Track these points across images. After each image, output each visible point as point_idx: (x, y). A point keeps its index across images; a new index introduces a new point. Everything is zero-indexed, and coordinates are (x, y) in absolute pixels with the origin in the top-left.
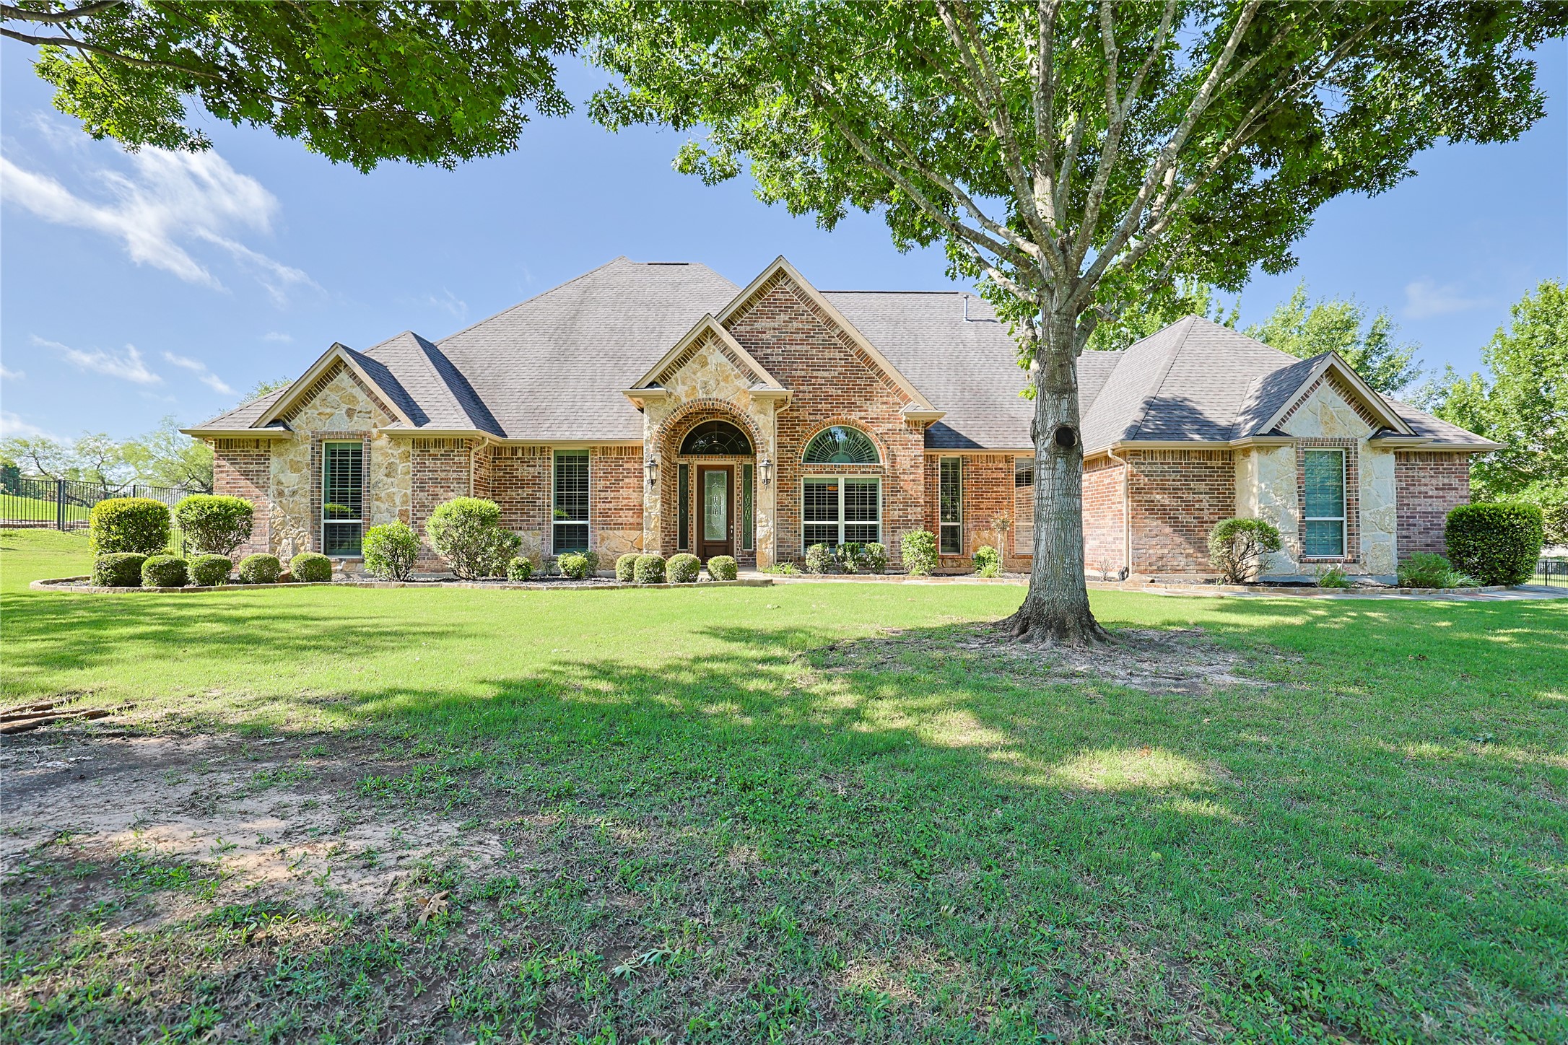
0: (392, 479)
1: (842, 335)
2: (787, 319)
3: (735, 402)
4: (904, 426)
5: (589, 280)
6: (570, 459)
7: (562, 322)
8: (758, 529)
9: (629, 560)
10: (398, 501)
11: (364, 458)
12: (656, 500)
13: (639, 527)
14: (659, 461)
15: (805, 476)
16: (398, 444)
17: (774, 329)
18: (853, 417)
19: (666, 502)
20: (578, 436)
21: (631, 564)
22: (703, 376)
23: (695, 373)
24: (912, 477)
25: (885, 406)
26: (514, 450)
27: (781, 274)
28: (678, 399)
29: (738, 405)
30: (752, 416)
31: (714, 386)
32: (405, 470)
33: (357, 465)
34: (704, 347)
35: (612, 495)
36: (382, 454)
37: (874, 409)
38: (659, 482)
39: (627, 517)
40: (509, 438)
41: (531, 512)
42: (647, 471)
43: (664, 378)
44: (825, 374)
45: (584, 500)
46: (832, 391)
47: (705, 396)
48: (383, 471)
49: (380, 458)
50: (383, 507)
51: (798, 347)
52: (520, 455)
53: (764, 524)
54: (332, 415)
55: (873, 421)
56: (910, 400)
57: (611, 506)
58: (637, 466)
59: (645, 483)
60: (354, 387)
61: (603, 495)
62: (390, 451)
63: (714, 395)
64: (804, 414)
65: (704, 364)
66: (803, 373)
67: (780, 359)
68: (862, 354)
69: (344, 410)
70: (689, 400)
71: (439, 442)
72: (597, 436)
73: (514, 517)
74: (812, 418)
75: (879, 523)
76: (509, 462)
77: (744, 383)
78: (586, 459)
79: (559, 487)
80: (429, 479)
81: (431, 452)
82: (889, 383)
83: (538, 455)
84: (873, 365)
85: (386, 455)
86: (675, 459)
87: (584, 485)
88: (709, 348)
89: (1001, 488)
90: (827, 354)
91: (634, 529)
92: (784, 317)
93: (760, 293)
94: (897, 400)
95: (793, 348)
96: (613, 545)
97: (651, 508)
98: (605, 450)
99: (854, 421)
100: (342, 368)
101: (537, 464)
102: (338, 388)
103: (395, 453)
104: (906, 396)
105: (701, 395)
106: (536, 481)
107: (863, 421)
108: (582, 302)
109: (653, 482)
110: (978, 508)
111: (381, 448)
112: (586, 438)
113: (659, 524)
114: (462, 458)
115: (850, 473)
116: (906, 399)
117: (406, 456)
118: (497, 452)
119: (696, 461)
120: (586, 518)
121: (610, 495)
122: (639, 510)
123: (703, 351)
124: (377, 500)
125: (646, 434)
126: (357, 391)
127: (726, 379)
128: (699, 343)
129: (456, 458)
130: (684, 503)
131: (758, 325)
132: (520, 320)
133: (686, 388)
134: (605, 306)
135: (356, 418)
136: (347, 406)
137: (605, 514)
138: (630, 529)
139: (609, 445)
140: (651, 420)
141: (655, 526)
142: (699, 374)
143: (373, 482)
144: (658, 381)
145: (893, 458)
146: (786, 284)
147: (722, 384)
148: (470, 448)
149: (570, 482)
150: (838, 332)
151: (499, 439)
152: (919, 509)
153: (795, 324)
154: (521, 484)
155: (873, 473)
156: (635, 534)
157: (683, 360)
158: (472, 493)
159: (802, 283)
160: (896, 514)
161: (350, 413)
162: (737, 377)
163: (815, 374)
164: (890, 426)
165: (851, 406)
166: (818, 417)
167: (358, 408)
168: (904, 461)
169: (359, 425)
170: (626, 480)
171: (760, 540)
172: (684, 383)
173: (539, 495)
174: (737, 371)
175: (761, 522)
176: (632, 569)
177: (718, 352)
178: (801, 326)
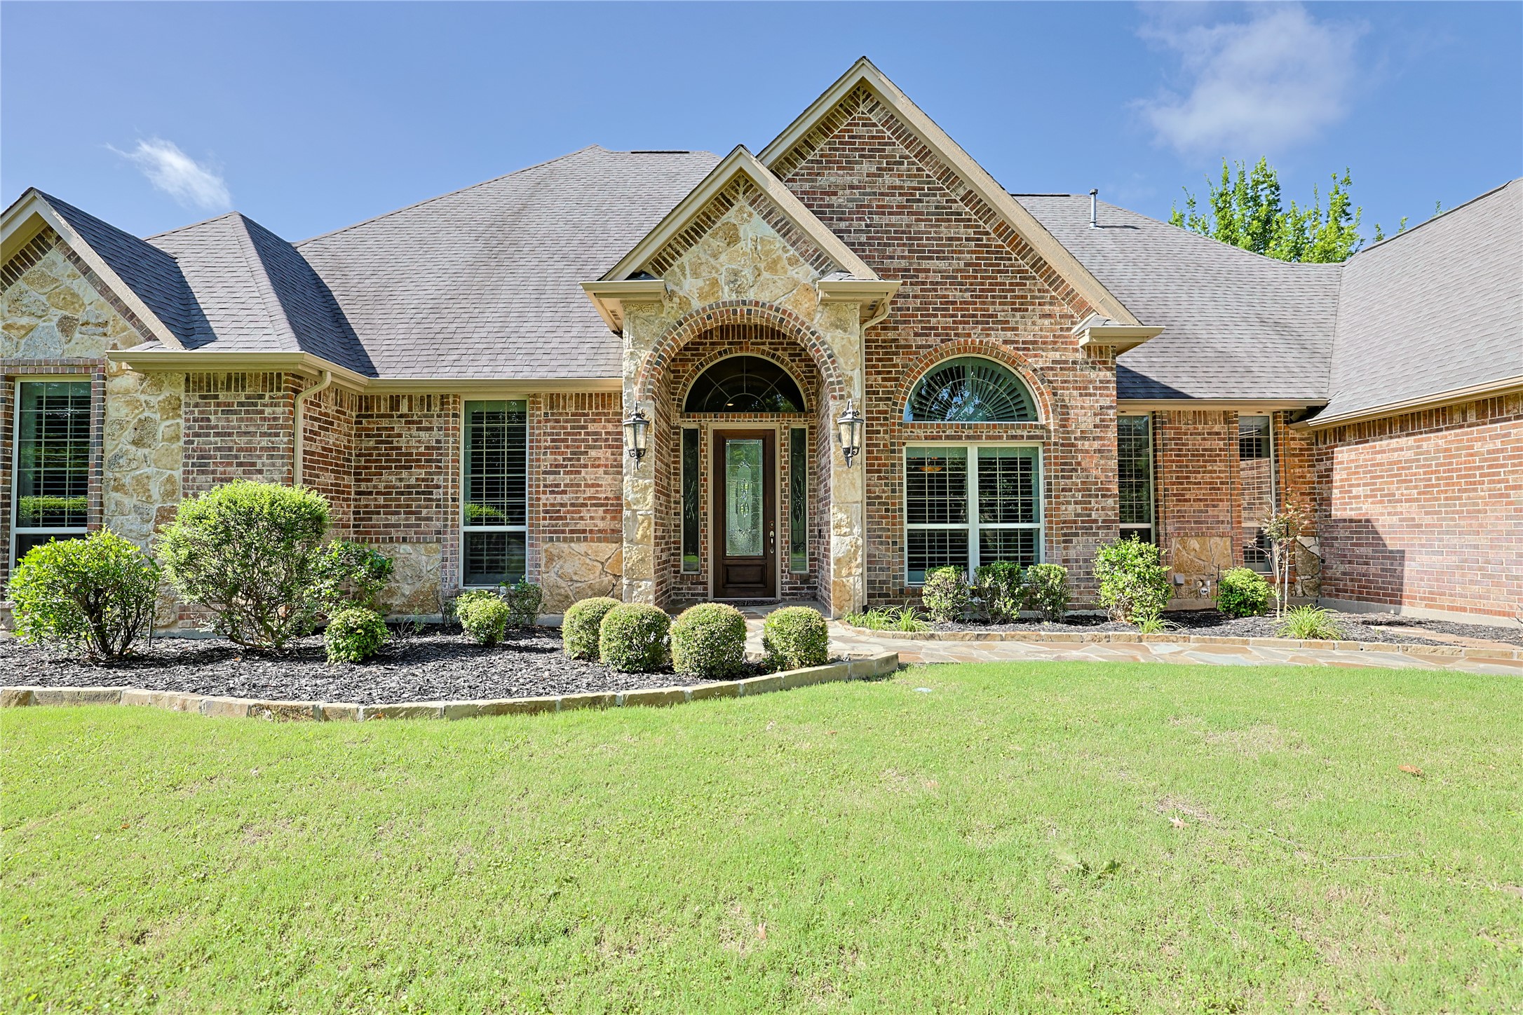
0: (146, 451)
1: (969, 198)
2: (874, 170)
3: (789, 307)
4: (1080, 356)
5: (546, 170)
6: (493, 416)
7: (499, 218)
8: (834, 540)
9: (588, 614)
10: (156, 491)
11: (94, 412)
12: (646, 488)
13: (614, 536)
14: (650, 415)
15: (910, 444)
16: (158, 385)
17: (852, 187)
18: (992, 339)
19: (662, 492)
20: (506, 373)
21: (593, 624)
22: (731, 260)
23: (715, 256)
24: (1096, 445)
25: (1047, 322)
26: (395, 402)
27: (862, 91)
28: (685, 302)
29: (795, 312)
30: (821, 332)
31: (751, 278)
32: (170, 433)
33: (82, 425)
34: (733, 211)
35: (567, 480)
36: (128, 403)
37: (1031, 327)
38: (651, 455)
39: (595, 519)
40: (381, 377)
41: (424, 511)
42: (628, 434)
43: (660, 264)
44: (942, 265)
45: (518, 487)
46: (954, 294)
47: (734, 297)
48: (129, 434)
49: (124, 411)
50: (129, 502)
51: (894, 219)
52: (404, 409)
53: (844, 530)
54: (31, 329)
55: (1027, 346)
56: (1090, 310)
57: (565, 498)
58: (610, 427)
59: (626, 457)
60: (75, 276)
61: (550, 479)
62: (143, 398)
63: (751, 295)
64: (905, 334)
65: (733, 238)
66: (903, 264)
67: (863, 238)
68: (1007, 231)
69: (56, 319)
70: (706, 304)
71: (236, 380)
72: (541, 374)
73: (393, 519)
74: (921, 341)
75: (1041, 525)
76: (385, 423)
77: (805, 272)
78: (522, 416)
79: (475, 463)
80: (219, 449)
81: (222, 399)
82: (1054, 280)
83: (436, 410)
84: (1024, 249)
85: (134, 404)
86: (677, 420)
87: (518, 461)
88: (741, 210)
89: (1218, 466)
90: (945, 231)
91: (606, 540)
92: (867, 167)
93: (826, 126)
94: (1068, 309)
95: (886, 220)
96: (569, 569)
97: (637, 502)
98: (554, 400)
99: (994, 347)
100: (51, 241)
101: (435, 425)
102: (43, 279)
103: (154, 400)
104: (1083, 303)
105: (727, 295)
106: (432, 457)
107: (1010, 347)
108: (532, 195)
109: (639, 454)
110: (1181, 499)
111: (127, 392)
112: (519, 377)
113: (651, 532)
114: (279, 410)
115: (988, 438)
116: (1084, 309)
117: (173, 407)
118: (365, 404)
119: (711, 424)
120: (521, 521)
121: (563, 479)
122: (615, 506)
123: (731, 216)
124: (116, 489)
125: (628, 366)
126: (81, 286)
127: (773, 266)
128: (723, 201)
129: (268, 410)
130: (692, 496)
131: (823, 181)
132: (435, 215)
133: (700, 283)
134: (566, 199)
135: (77, 335)
136: (61, 313)
137: (553, 513)
138: (599, 540)
139: (561, 390)
140: (637, 340)
141: (644, 536)
142: (723, 258)
143: (108, 456)
144: (649, 269)
145: (1063, 411)
146: (871, 111)
147: (766, 275)
148: (297, 392)
149: (494, 457)
150: (962, 192)
151: (363, 379)
152: (1110, 501)
153: (888, 179)
154: (407, 461)
155: (1029, 438)
156: (608, 549)
157: (693, 233)
158: (299, 476)
159: (903, 105)
160: (1070, 511)
161: (66, 326)
162: (792, 262)
163: (925, 264)
164: (1057, 355)
165: (988, 321)
166: (932, 340)
167: (81, 316)
168: (1083, 419)
169: (83, 347)
170: (593, 453)
171: (838, 561)
172: (696, 274)
173: (439, 479)
174: (792, 251)
175: (838, 526)
176: (596, 633)
177: (757, 218)
178: (897, 182)
